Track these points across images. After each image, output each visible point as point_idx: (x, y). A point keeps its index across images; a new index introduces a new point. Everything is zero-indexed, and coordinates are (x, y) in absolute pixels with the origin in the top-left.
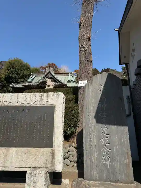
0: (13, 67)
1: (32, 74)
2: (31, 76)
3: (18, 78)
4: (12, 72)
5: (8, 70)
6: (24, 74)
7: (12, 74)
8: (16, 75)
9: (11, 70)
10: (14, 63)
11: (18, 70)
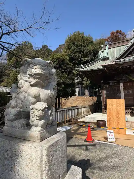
0: (74, 44)
1: (102, 46)
2: (101, 50)
3: (82, 57)
4: (73, 50)
5: (69, 48)
6: (88, 50)
7: (74, 53)
8: (79, 53)
9: (72, 48)
10: (75, 39)
11: (80, 47)
